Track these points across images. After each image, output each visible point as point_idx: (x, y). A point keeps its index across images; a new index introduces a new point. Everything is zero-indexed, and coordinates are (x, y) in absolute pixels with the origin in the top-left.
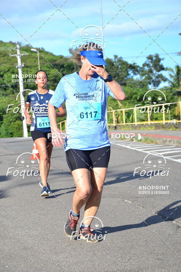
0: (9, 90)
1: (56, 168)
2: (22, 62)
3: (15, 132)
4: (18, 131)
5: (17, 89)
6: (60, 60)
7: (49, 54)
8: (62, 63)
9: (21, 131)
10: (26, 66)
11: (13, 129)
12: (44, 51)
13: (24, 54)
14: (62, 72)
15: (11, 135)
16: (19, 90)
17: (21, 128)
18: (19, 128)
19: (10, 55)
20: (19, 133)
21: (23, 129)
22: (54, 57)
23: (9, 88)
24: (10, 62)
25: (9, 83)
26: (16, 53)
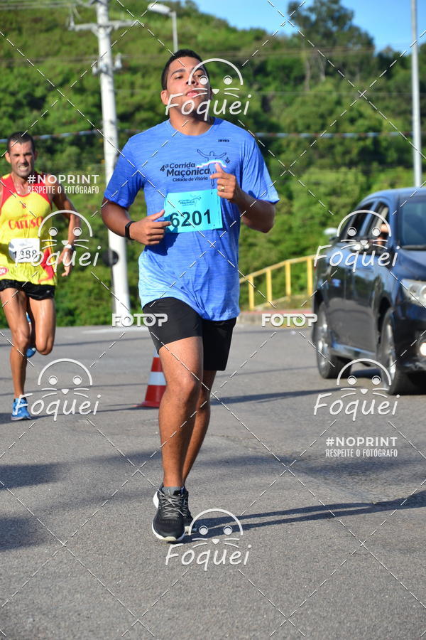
0: (65, 155)
1: (233, 441)
2: (113, 52)
3: (83, 306)
4: (93, 305)
5: (94, 149)
6: (255, 44)
7: (213, 24)
8: (259, 55)
9: (104, 303)
10: (128, 68)
11: (78, 298)
12: (196, 11)
13: (124, 21)
14: (260, 89)
15: (70, 318)
16: (103, 153)
17: (105, 295)
18: (98, 294)
19: (72, 24)
20: (99, 311)
21: (111, 296)
22: (232, 37)
23: (65, 145)
24: (69, 53)
25: (63, 129)
26: (93, 18)
